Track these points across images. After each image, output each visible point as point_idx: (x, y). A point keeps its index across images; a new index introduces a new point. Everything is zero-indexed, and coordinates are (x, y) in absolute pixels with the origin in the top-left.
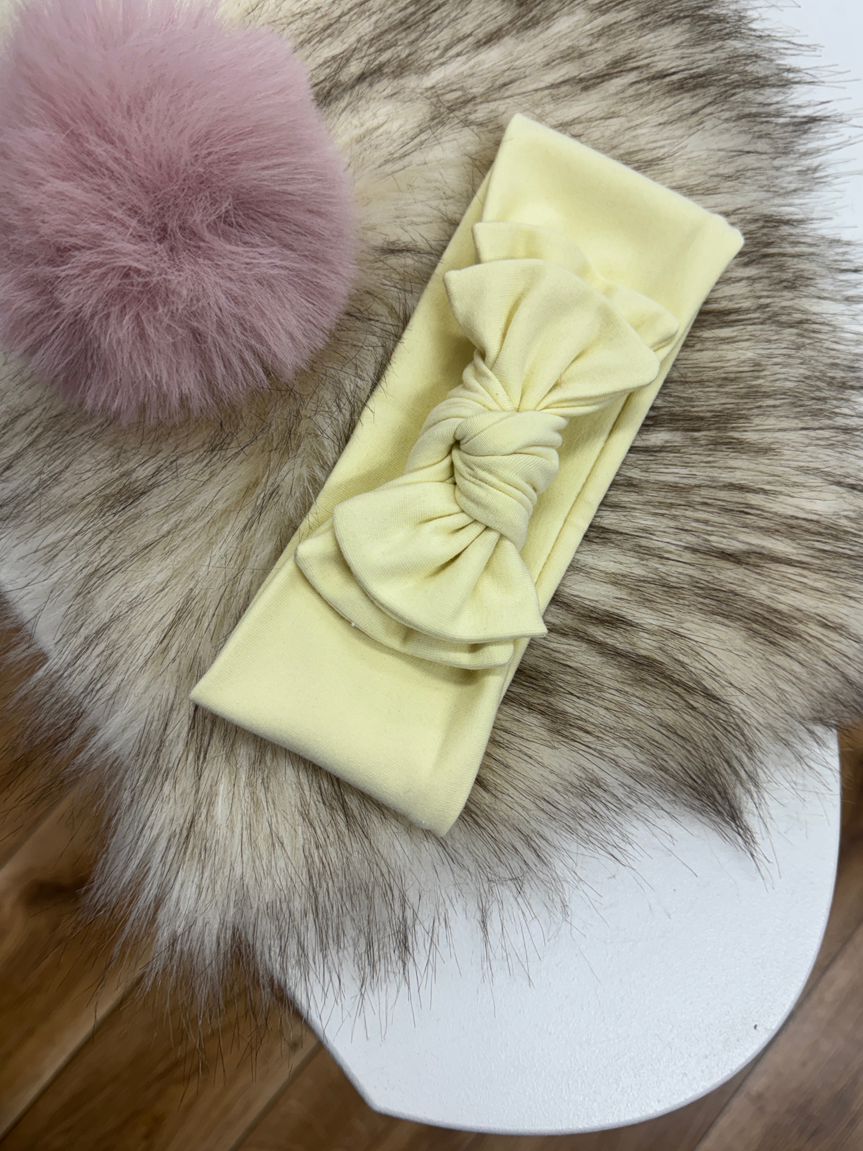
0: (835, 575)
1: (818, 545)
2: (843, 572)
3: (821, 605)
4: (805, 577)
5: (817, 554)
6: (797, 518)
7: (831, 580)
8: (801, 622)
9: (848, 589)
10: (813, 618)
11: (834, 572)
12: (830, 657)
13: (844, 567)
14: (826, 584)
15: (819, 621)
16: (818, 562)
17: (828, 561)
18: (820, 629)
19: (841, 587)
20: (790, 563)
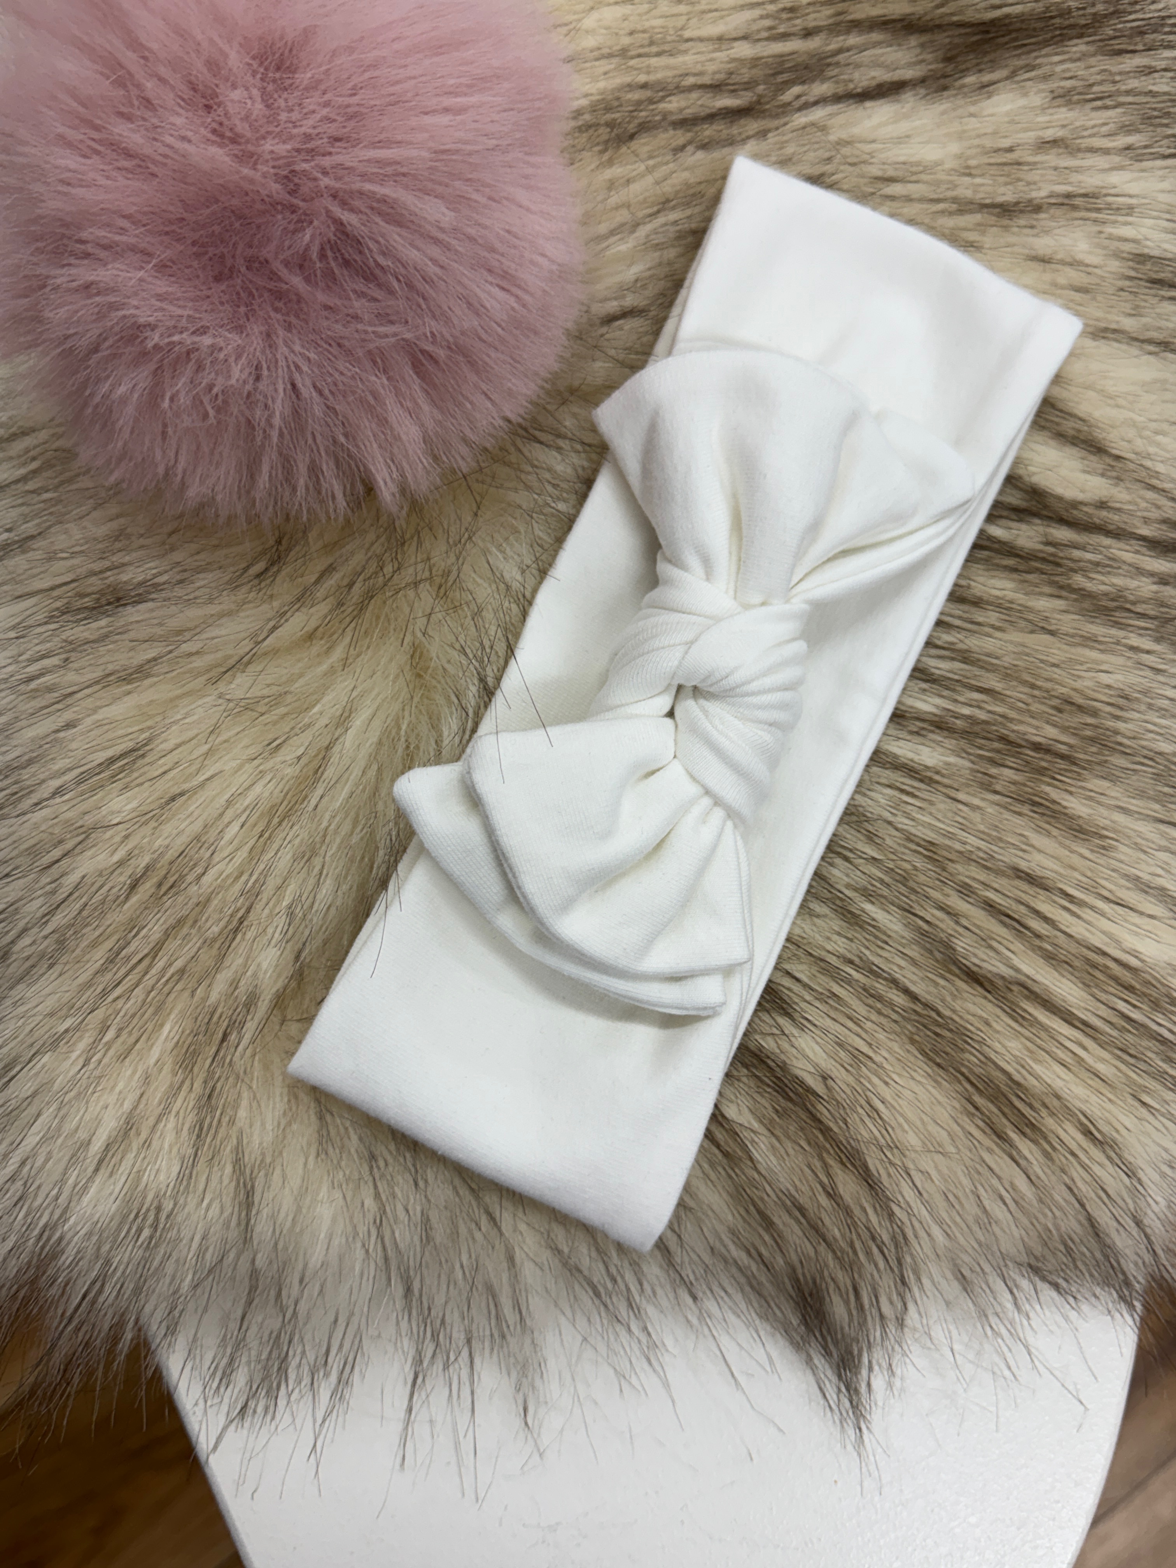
0: (1132, 1061)
1: (1122, 1006)
2: (1145, 1061)
3: (1094, 1099)
4: (1085, 1048)
5: (1116, 1020)
6: (1105, 954)
7: (1123, 1067)
8: (1052, 1114)
9: (1145, 1090)
10: (1073, 1115)
11: (1131, 1055)
12: (1080, 1183)
13: (1150, 1054)
14: (1114, 1070)
15: (1082, 1124)
16: (1115, 1033)
17: (1129, 1037)
18: (1079, 1137)
19: (1135, 1083)
20: (1068, 1018)
